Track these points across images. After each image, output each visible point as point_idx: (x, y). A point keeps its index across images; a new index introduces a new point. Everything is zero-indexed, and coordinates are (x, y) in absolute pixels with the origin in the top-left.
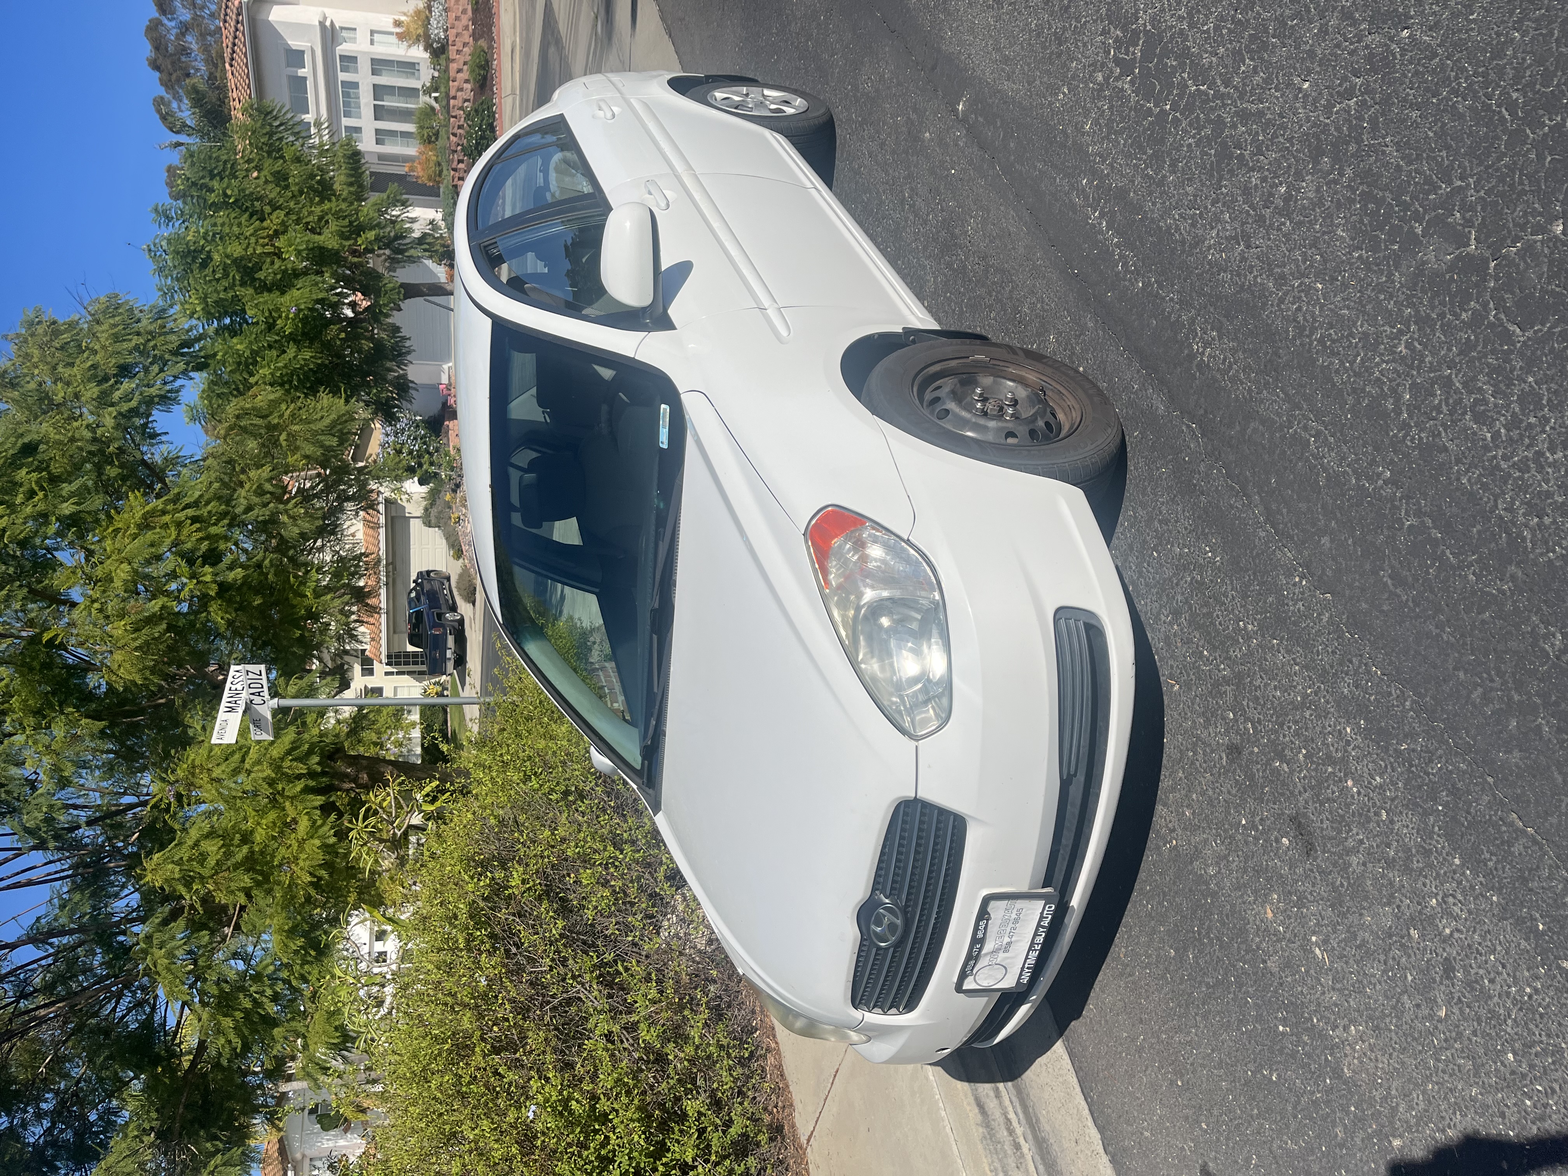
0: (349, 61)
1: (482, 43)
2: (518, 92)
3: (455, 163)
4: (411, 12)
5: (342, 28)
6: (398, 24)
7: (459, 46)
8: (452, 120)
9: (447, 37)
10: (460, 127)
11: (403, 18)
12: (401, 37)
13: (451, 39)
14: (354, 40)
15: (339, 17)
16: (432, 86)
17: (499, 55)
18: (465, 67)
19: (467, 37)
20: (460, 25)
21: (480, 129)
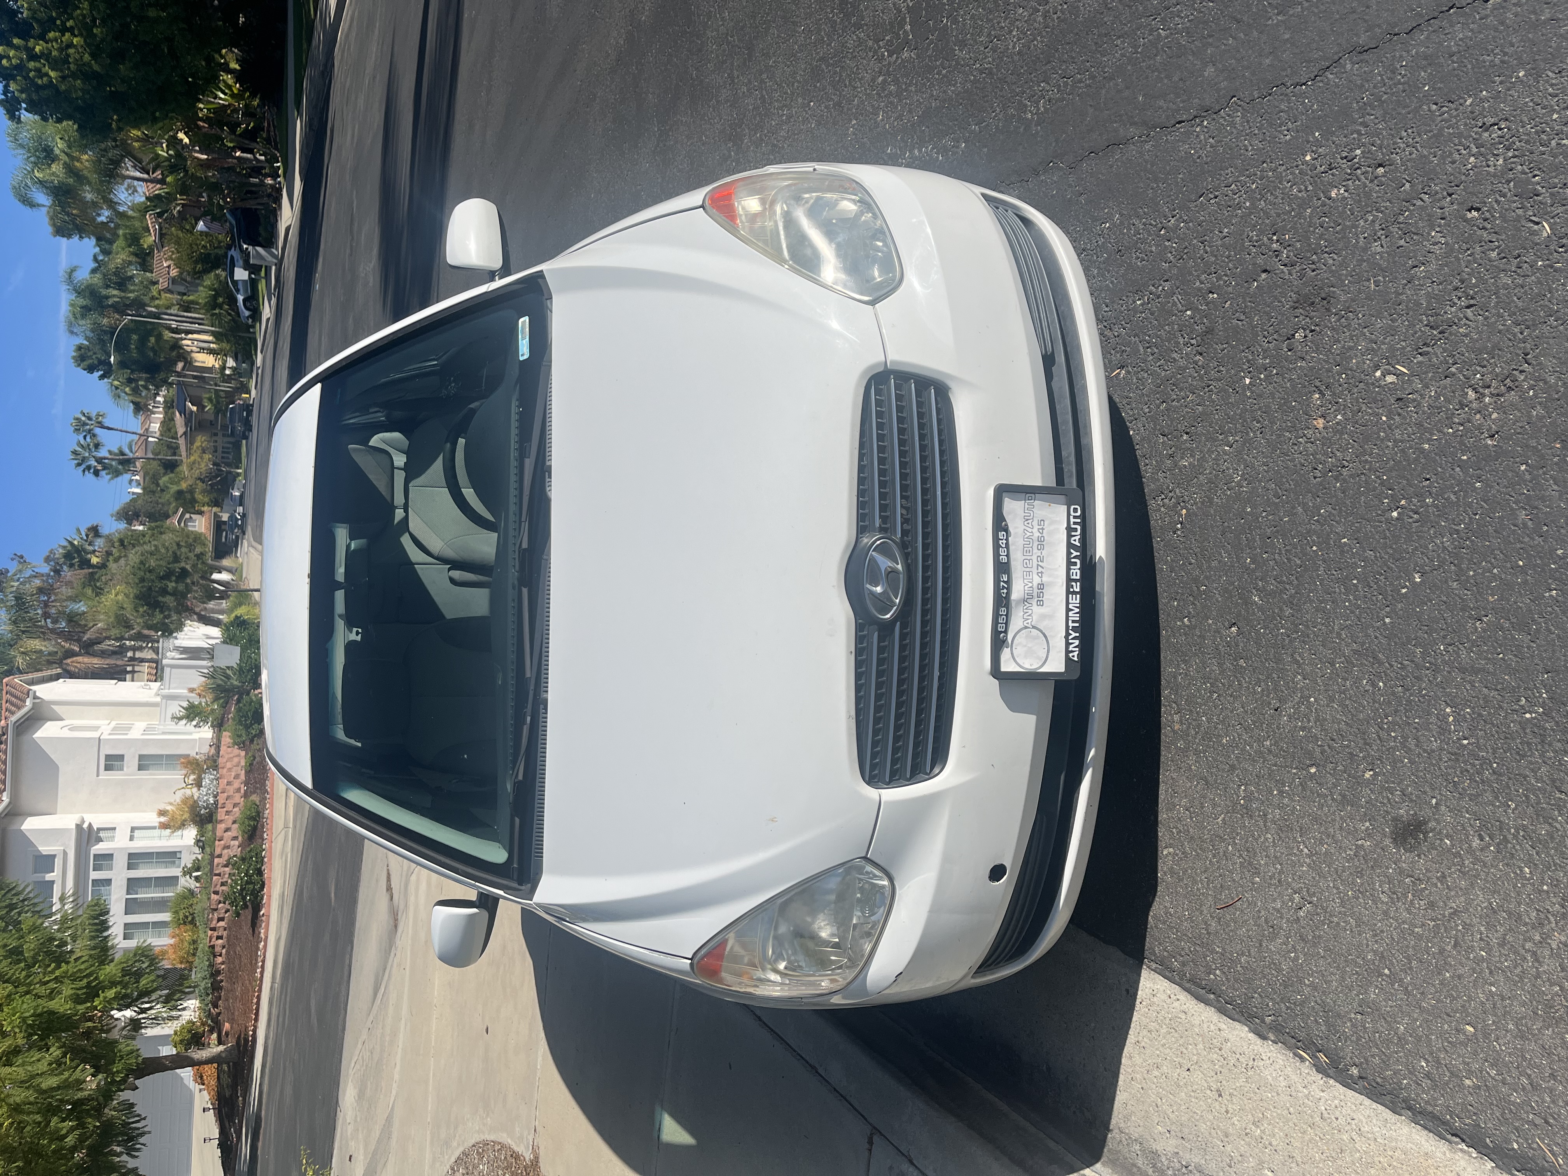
0: (103, 860)
1: (255, 798)
2: (291, 825)
3: (214, 922)
4: (178, 800)
5: (99, 829)
6: (162, 813)
7: (229, 807)
8: (215, 878)
9: (216, 803)
10: (223, 884)
11: (169, 808)
12: (164, 826)
13: (221, 802)
14: (112, 839)
15: (97, 820)
16: (193, 867)
17: (272, 804)
18: (236, 826)
19: (238, 798)
20: (231, 790)
21: (246, 875)
